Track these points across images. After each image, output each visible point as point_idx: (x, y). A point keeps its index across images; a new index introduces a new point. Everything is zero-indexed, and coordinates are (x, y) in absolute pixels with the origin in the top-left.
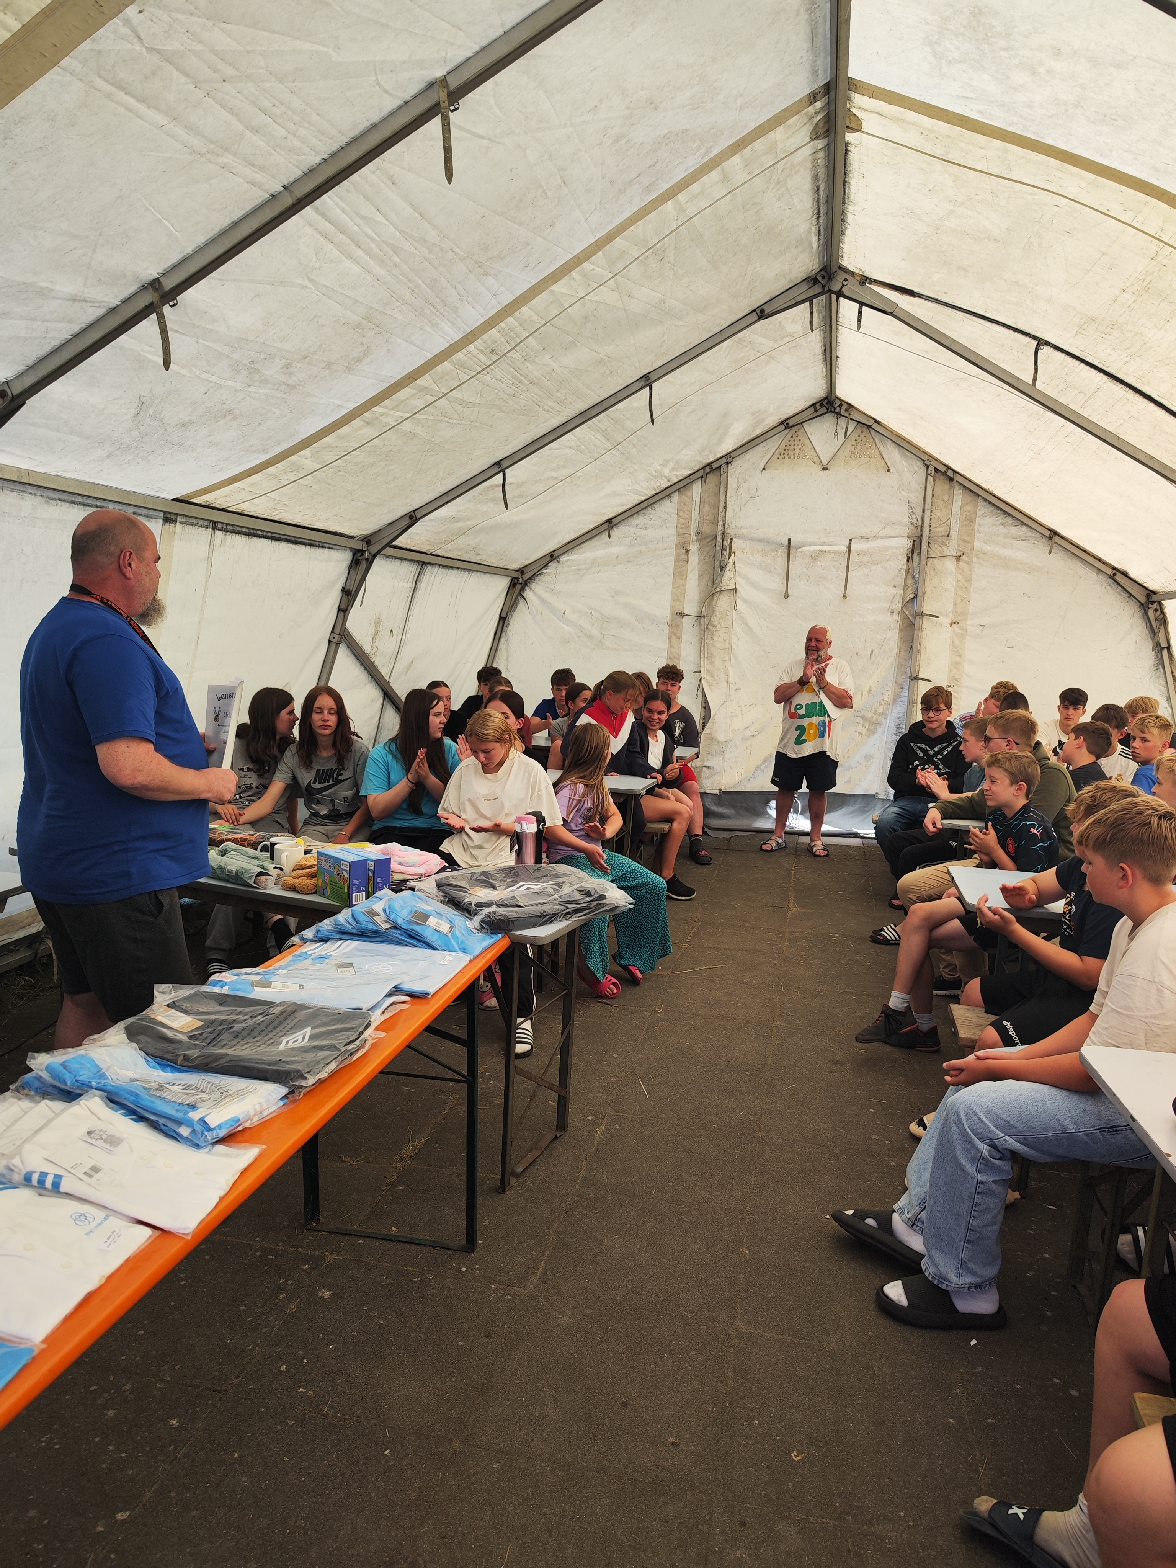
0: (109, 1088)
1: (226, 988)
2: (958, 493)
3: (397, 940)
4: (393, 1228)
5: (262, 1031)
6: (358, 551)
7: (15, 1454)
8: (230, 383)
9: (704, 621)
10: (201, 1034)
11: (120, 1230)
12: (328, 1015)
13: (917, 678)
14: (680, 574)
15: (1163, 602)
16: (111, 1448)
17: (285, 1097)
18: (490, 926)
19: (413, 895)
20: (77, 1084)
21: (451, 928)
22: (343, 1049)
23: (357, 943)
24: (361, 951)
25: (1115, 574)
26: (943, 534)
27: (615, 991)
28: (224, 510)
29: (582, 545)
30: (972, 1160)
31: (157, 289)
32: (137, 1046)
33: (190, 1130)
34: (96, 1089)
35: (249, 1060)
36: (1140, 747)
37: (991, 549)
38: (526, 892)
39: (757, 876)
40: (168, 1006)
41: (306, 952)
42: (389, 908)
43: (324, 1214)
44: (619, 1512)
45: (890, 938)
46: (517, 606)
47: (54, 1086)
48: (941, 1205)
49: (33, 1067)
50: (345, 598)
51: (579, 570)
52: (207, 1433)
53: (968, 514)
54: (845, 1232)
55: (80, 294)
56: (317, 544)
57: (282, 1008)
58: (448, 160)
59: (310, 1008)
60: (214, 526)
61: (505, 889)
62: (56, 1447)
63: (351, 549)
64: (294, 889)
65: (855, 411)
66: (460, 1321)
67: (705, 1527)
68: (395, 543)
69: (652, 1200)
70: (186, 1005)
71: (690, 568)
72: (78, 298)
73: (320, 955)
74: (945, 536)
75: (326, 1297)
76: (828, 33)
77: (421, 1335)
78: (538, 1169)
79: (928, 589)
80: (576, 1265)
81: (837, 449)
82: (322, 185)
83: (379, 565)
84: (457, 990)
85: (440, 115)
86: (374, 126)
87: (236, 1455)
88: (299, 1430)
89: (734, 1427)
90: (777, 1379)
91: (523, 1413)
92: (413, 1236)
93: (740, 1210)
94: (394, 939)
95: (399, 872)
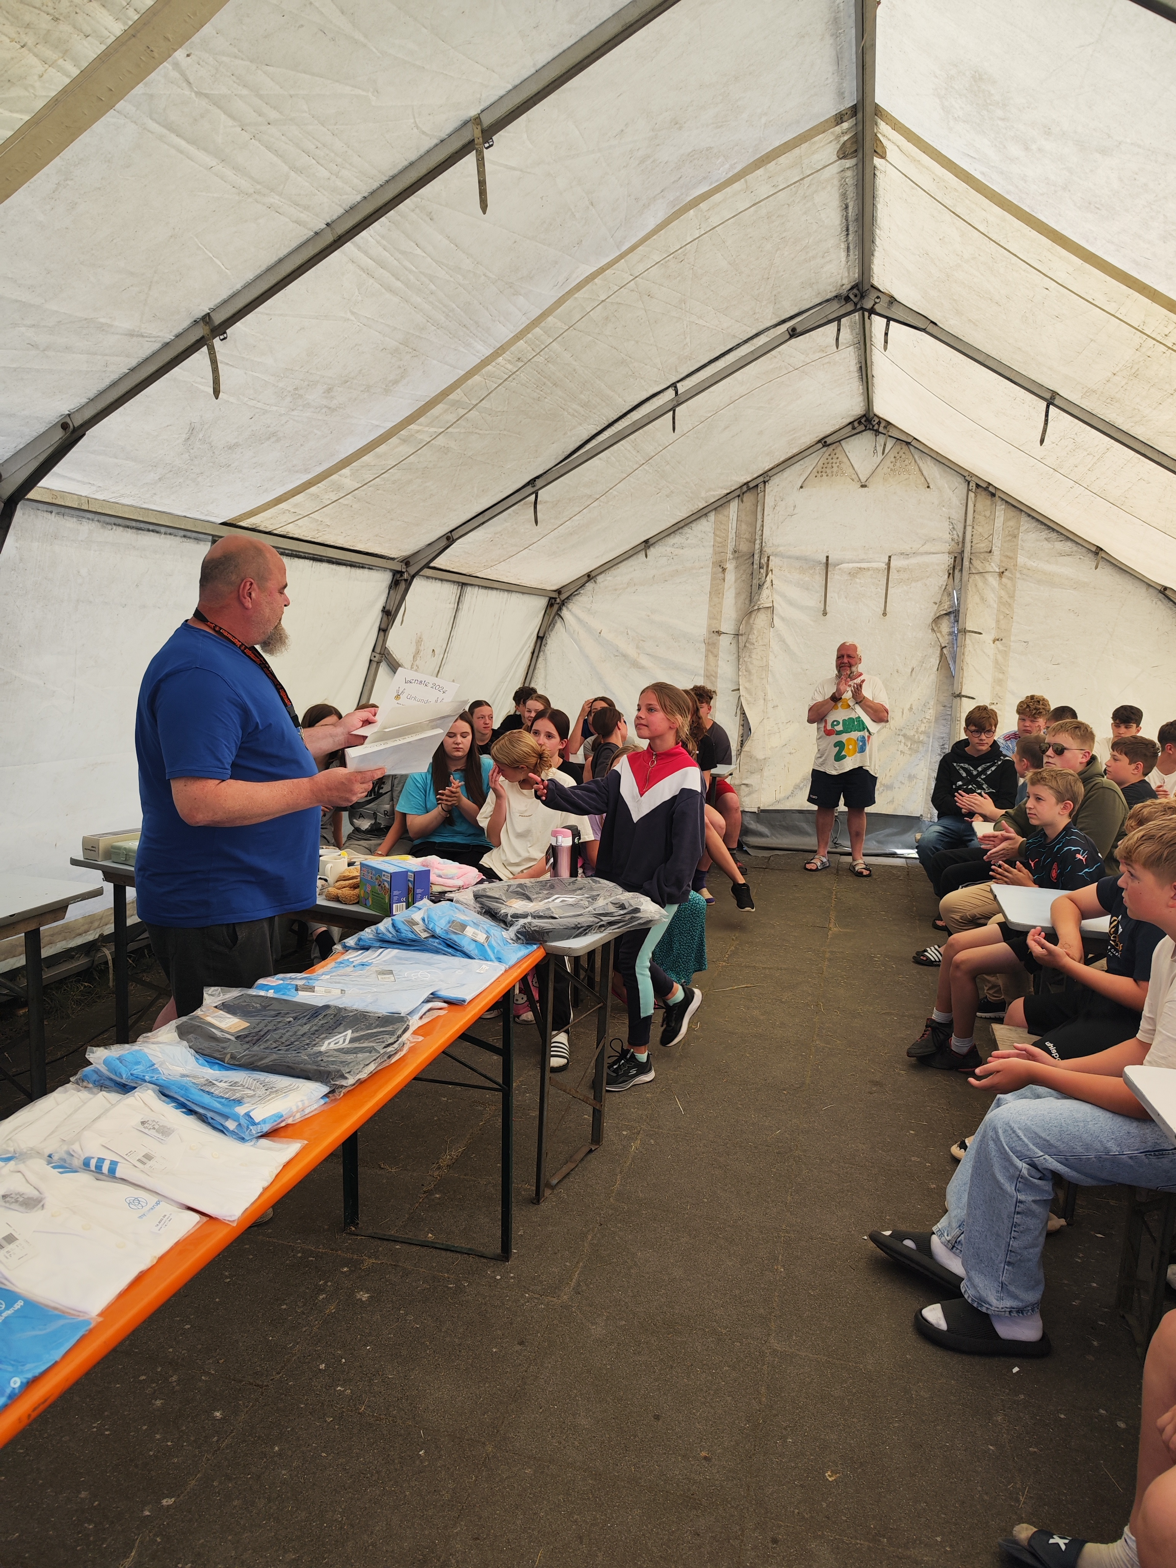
0: (160, 1082)
1: (272, 991)
2: (1000, 509)
3: (436, 949)
4: (430, 1235)
6: (398, 572)
7: (68, 1438)
8: (274, 408)
9: (742, 639)
10: (247, 1035)
11: (170, 1215)
12: (368, 1018)
13: (960, 696)
14: (716, 592)
16: (158, 1436)
17: (326, 1096)
18: (525, 937)
19: (451, 906)
20: (131, 1077)
21: (487, 938)
22: (382, 1051)
23: (396, 951)
24: (401, 959)
25: (1165, 590)
26: (986, 550)
28: (269, 533)
29: (619, 565)
30: (1011, 1178)
31: (208, 323)
32: (187, 1044)
33: (236, 1124)
34: (150, 1082)
35: (291, 1060)
37: (1035, 565)
38: (562, 904)
39: (797, 895)
40: (216, 1007)
41: (348, 960)
42: (428, 918)
43: (363, 1218)
44: (650, 1523)
45: (933, 959)
46: (554, 625)
47: (111, 1080)
48: (981, 1225)
49: (91, 1060)
50: (385, 618)
51: (616, 590)
52: (249, 1426)
53: (1011, 530)
55: (137, 329)
56: (358, 565)
58: (483, 192)
59: (351, 1012)
61: (541, 900)
62: (107, 1433)
63: (391, 570)
64: (337, 899)
65: (894, 428)
66: (494, 1328)
67: (737, 1542)
68: (432, 565)
69: (686, 1216)
70: (234, 1008)
71: (727, 585)
72: (136, 333)
73: (362, 962)
74: (987, 552)
75: (364, 1299)
76: (854, 57)
77: (456, 1340)
78: (572, 1182)
79: (970, 606)
80: (610, 1277)
81: (876, 466)
82: (362, 222)
83: (418, 585)
84: (493, 998)
85: (475, 151)
86: (412, 164)
87: (277, 1448)
88: (337, 1427)
89: (767, 1444)
90: (812, 1397)
91: (556, 1421)
92: (449, 1243)
93: (775, 1228)
94: (432, 948)
95: (438, 883)
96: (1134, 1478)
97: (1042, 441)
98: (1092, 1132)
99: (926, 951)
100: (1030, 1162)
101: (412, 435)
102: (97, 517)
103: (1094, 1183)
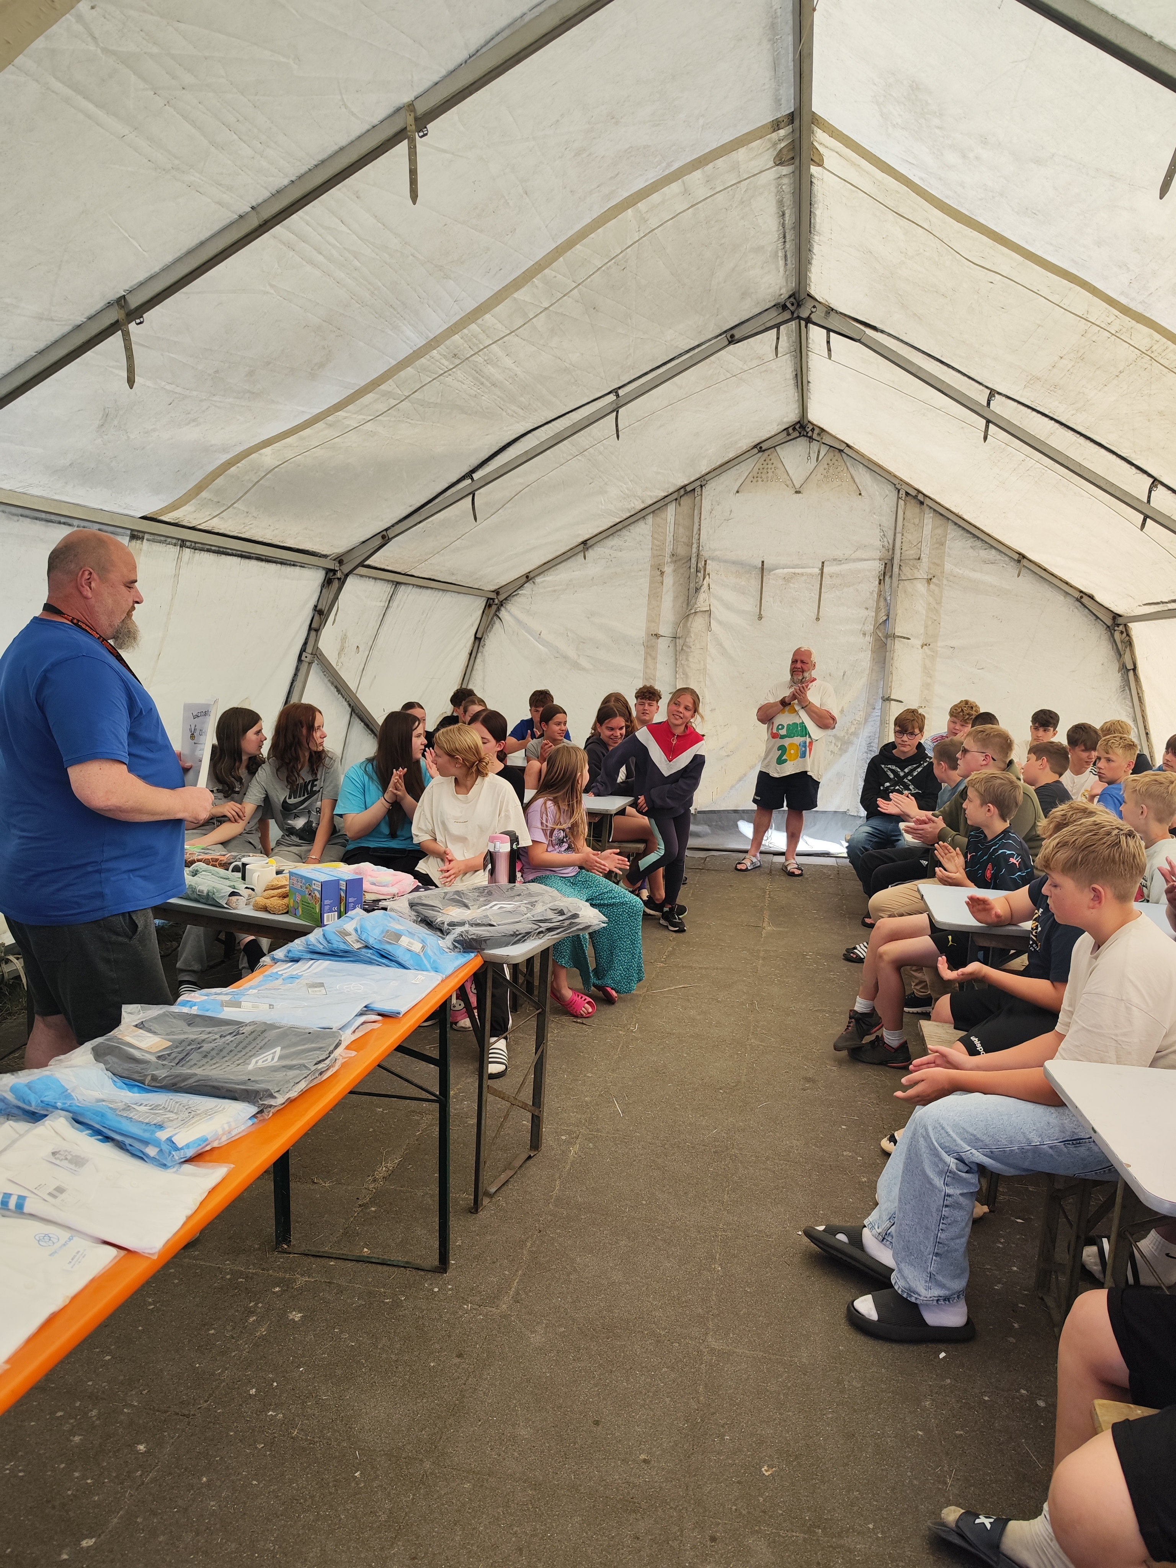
0: (74, 1109)
1: (195, 1008)
2: (928, 517)
3: (369, 960)
4: (366, 1250)
5: (231, 1051)
6: (331, 570)
8: (195, 393)
9: (679, 642)
10: (169, 1055)
11: (85, 1250)
12: (298, 1034)
13: (889, 699)
14: (655, 595)
15: (1129, 624)
16: (76, 1474)
17: (254, 1116)
18: (462, 945)
19: (385, 915)
20: (42, 1105)
21: (423, 947)
22: (313, 1068)
23: (327, 963)
24: (332, 971)
25: (1082, 597)
26: (915, 557)
27: (590, 1010)
28: (193, 528)
29: (558, 566)
30: (940, 1173)
31: (123, 307)
32: (104, 1067)
33: (157, 1150)
34: (62, 1109)
35: (217, 1080)
36: (1105, 768)
37: (961, 572)
38: (500, 911)
39: (732, 895)
40: (136, 1026)
41: (277, 973)
42: (361, 928)
43: (296, 1234)
44: (590, 1530)
46: (492, 625)
47: (19, 1108)
50: (316, 617)
51: (555, 591)
52: (175, 1458)
53: (939, 537)
55: (47, 313)
56: (289, 562)
57: (252, 1027)
58: (413, 182)
59: (280, 1028)
60: (183, 544)
61: (479, 908)
62: (21, 1474)
63: (324, 568)
64: (265, 909)
65: (828, 436)
66: (432, 1342)
67: (676, 1543)
68: (367, 563)
69: (625, 1219)
70: (155, 1027)
71: (665, 589)
72: (45, 317)
73: (291, 975)
74: (916, 559)
75: (296, 1319)
76: (791, 64)
77: (392, 1356)
78: (511, 1189)
79: (899, 612)
80: (549, 1284)
81: (810, 472)
82: (290, 206)
83: (351, 583)
84: (429, 1009)
85: (406, 141)
86: (342, 149)
87: (205, 1479)
88: (268, 1453)
89: (705, 1443)
90: (748, 1394)
91: (495, 1433)
92: (385, 1257)
93: (712, 1228)
94: (365, 958)
95: (371, 892)
96: (1052, 1454)
98: (1015, 1124)
99: (855, 948)
100: (957, 1157)
102: (3, 508)
103: (1017, 1173)
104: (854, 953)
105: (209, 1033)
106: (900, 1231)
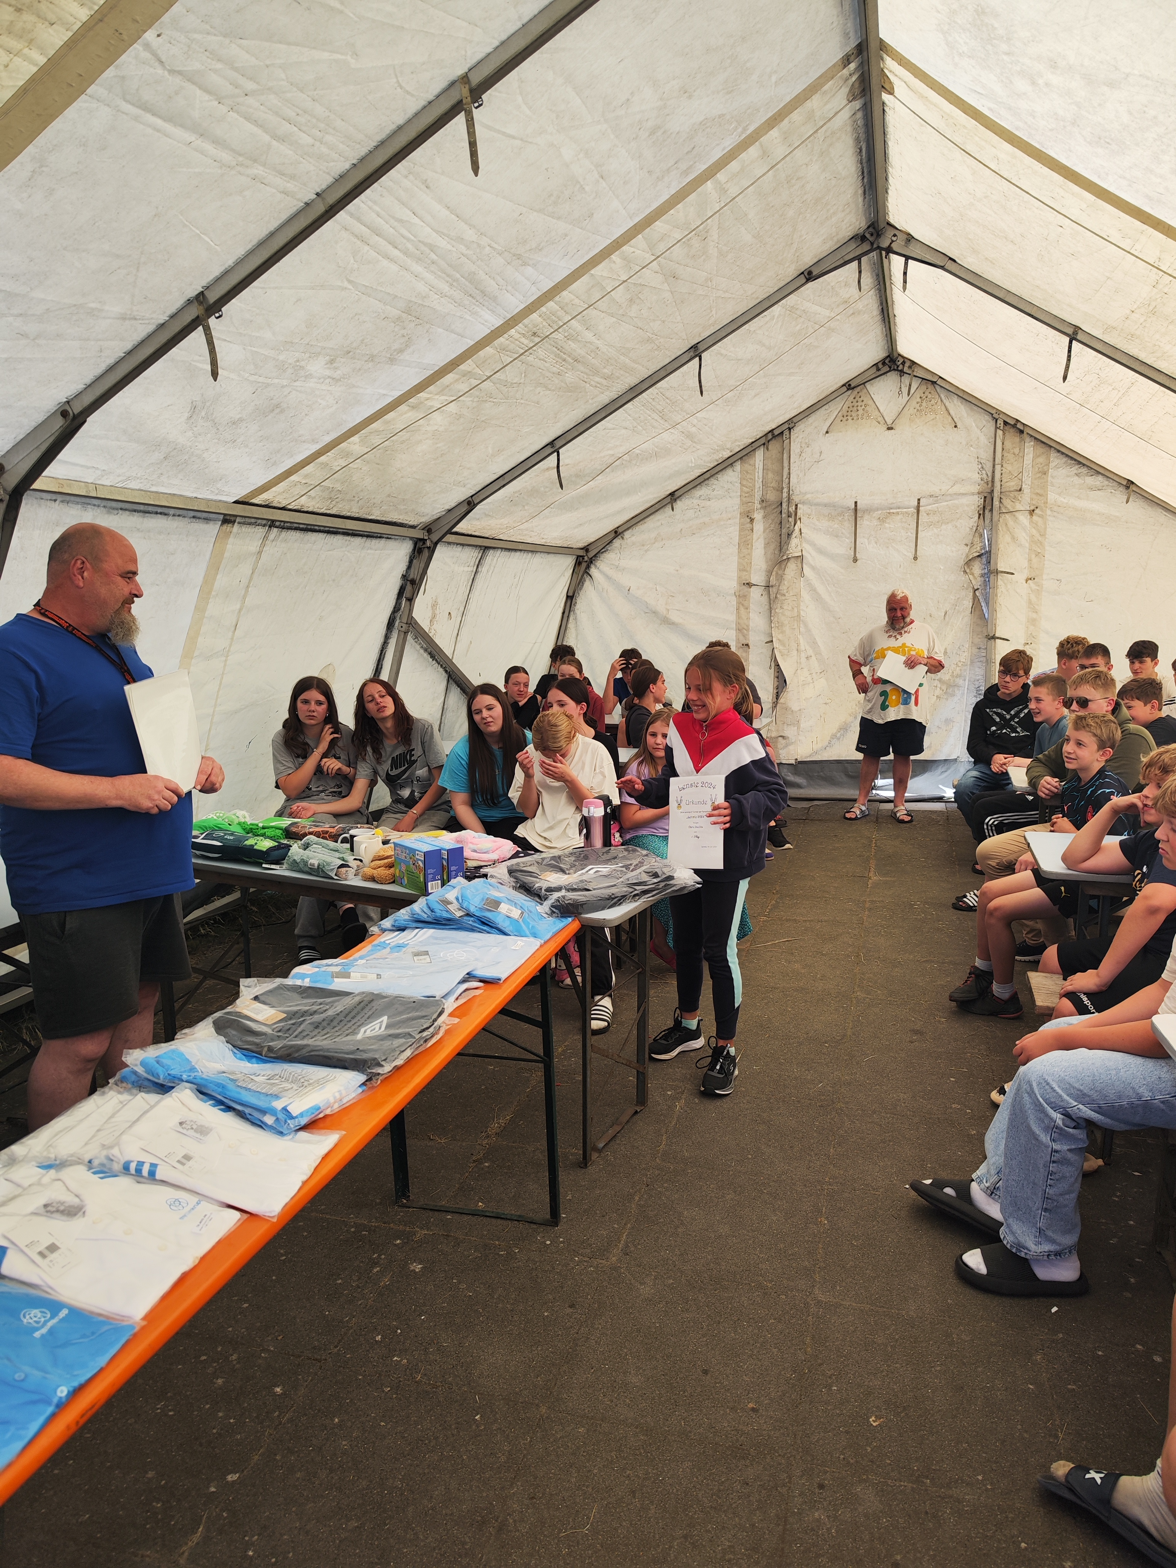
0: (199, 1081)
1: (308, 980)
2: (1029, 445)
3: (470, 927)
4: (480, 1204)
5: (341, 1021)
6: (420, 540)
7: (133, 1420)
8: (276, 381)
9: (773, 591)
10: (283, 1026)
11: (211, 1214)
12: (403, 1003)
13: (994, 638)
14: (745, 543)
16: (220, 1414)
17: (364, 1084)
18: (560, 911)
19: (485, 882)
20: (169, 1077)
21: (522, 913)
22: (417, 1037)
23: (432, 931)
24: (436, 938)
26: (1015, 488)
28: (283, 509)
29: (646, 520)
30: (1046, 1129)
31: (201, 302)
32: (224, 1039)
33: (274, 1118)
34: (186, 1082)
35: (328, 1050)
37: (1065, 501)
38: (595, 875)
39: (837, 845)
40: (253, 999)
41: (384, 942)
42: (462, 896)
43: (414, 1190)
44: (700, 1475)
45: (972, 905)
46: (583, 584)
47: (149, 1080)
50: (407, 585)
51: (643, 545)
52: (309, 1400)
53: (1041, 466)
54: (925, 1202)
55: (129, 312)
56: (376, 535)
57: (360, 998)
58: (474, 154)
59: (385, 997)
60: (272, 523)
61: (575, 872)
62: (171, 1413)
63: (411, 538)
64: (373, 879)
65: (919, 368)
66: (546, 1292)
67: (785, 1489)
68: (455, 530)
69: (731, 1173)
70: (270, 999)
71: (755, 536)
72: (128, 316)
73: (398, 943)
74: (1017, 491)
75: (417, 1270)
77: (508, 1306)
78: (619, 1144)
79: (1001, 546)
80: (657, 1237)
81: (902, 407)
82: (353, 190)
83: (442, 554)
84: (529, 975)
85: (463, 112)
86: (400, 128)
87: (336, 1420)
88: (394, 1396)
89: (812, 1393)
90: (856, 1346)
91: (608, 1380)
92: (499, 1211)
93: (819, 1181)
94: (467, 926)
95: (472, 858)
97: (1065, 378)
98: (1124, 1079)
99: (965, 896)
101: (422, 403)
102: (104, 503)
103: (1127, 1128)
104: (965, 902)
105: (321, 1004)
106: (1007, 1187)
